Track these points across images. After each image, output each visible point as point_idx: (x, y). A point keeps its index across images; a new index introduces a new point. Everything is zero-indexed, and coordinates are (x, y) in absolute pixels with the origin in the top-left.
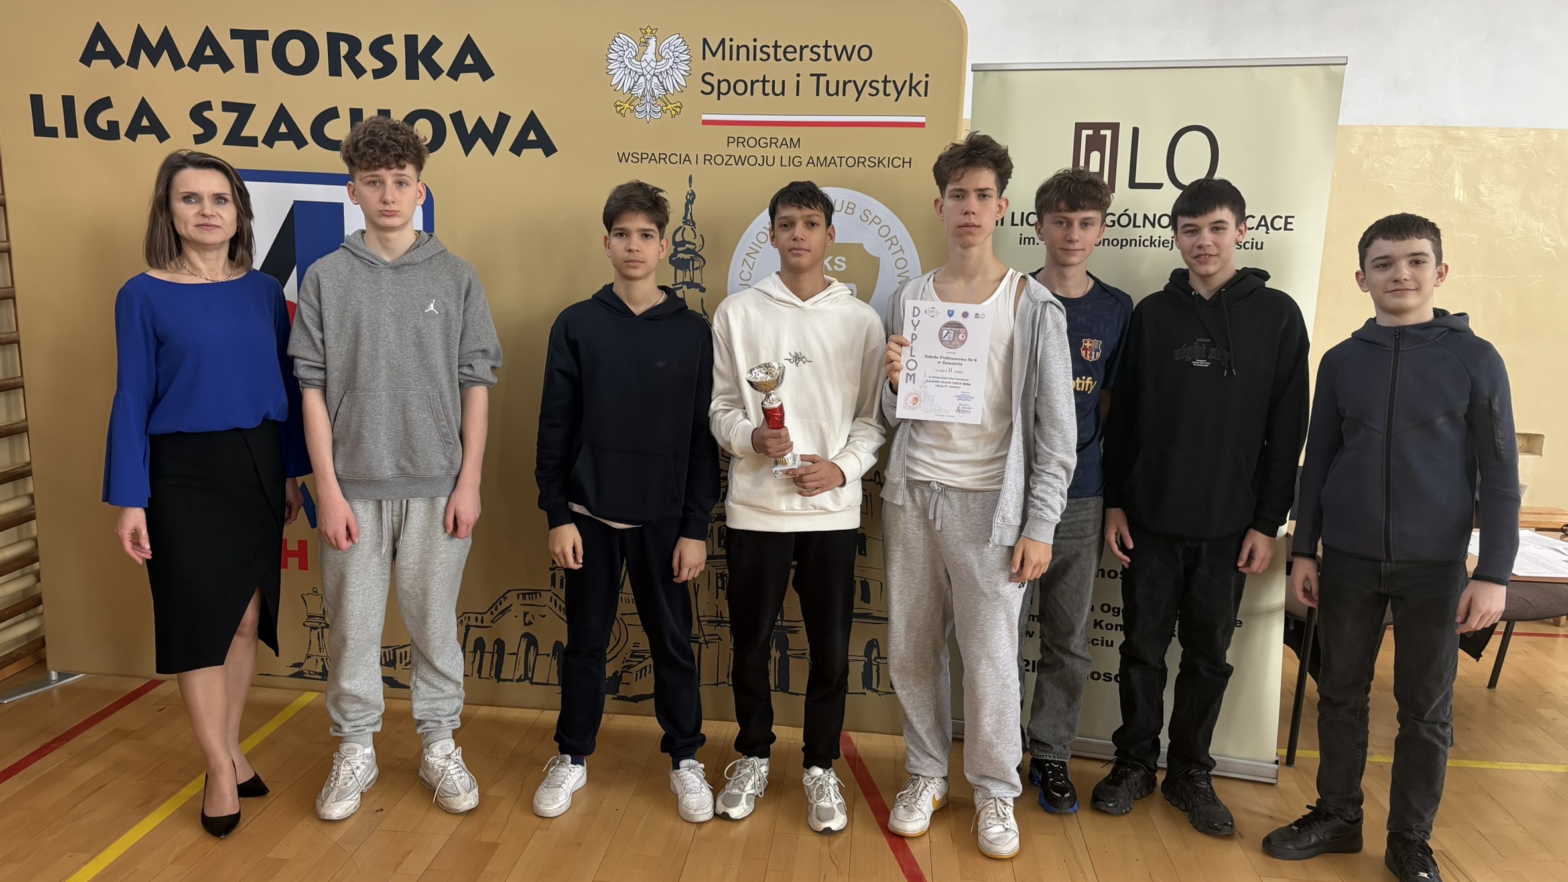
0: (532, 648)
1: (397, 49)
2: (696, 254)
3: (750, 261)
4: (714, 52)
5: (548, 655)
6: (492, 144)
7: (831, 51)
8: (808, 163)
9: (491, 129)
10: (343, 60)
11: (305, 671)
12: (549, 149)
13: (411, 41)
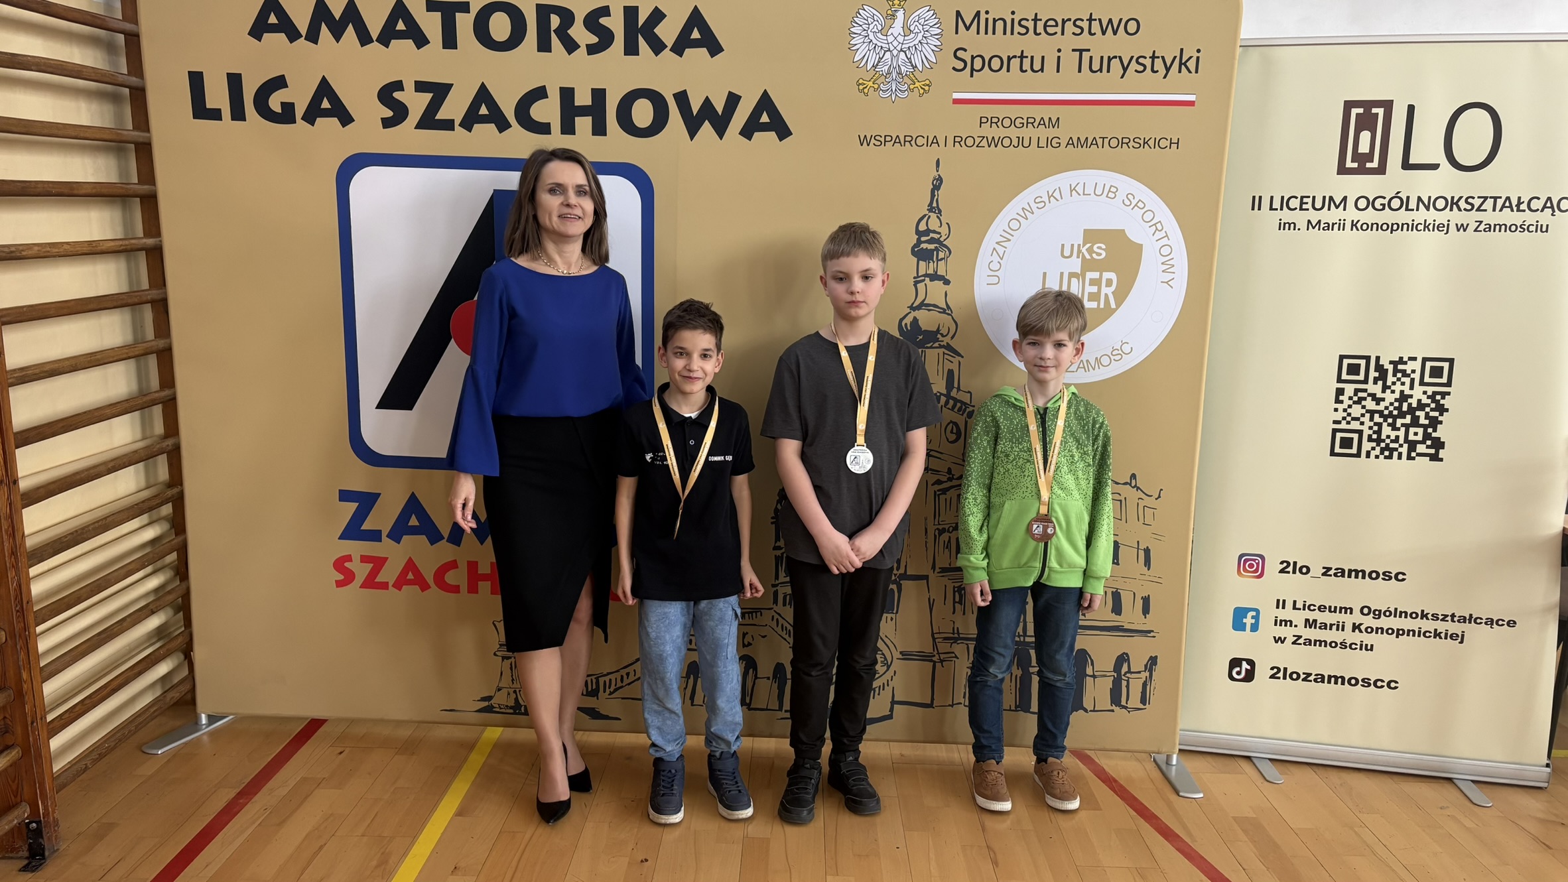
0: (751, 671)
1: (615, 23)
2: (941, 243)
3: (1000, 250)
4: (968, 25)
5: (768, 678)
6: (721, 128)
7: (1095, 24)
8: (1068, 144)
9: (719, 109)
10: (553, 35)
11: (494, 705)
12: (783, 132)
13: (631, 13)
